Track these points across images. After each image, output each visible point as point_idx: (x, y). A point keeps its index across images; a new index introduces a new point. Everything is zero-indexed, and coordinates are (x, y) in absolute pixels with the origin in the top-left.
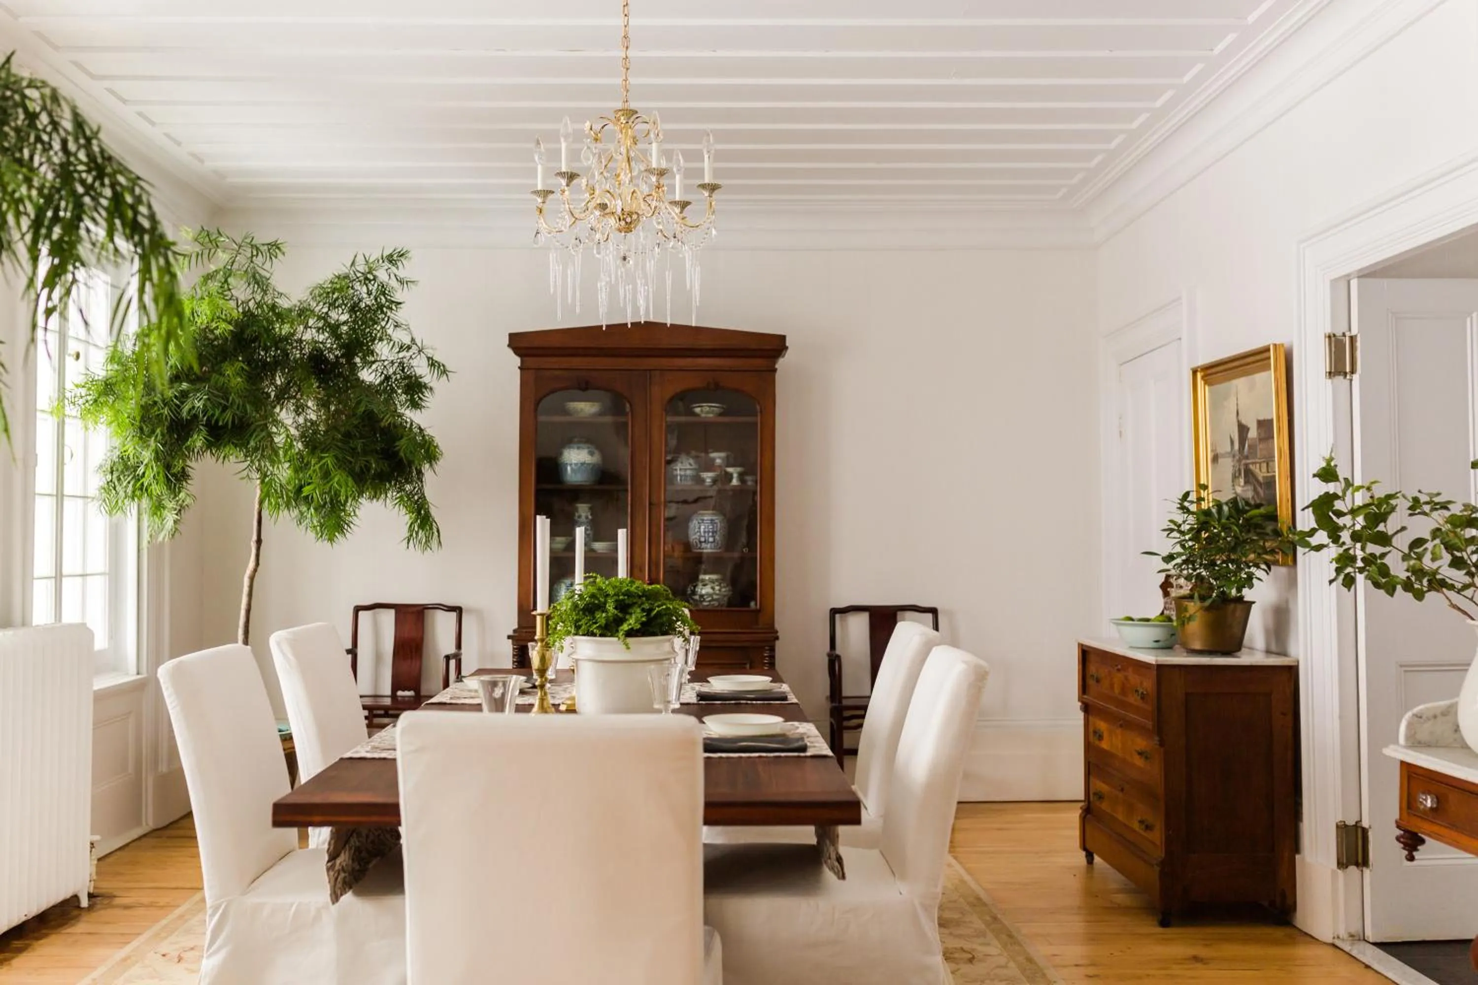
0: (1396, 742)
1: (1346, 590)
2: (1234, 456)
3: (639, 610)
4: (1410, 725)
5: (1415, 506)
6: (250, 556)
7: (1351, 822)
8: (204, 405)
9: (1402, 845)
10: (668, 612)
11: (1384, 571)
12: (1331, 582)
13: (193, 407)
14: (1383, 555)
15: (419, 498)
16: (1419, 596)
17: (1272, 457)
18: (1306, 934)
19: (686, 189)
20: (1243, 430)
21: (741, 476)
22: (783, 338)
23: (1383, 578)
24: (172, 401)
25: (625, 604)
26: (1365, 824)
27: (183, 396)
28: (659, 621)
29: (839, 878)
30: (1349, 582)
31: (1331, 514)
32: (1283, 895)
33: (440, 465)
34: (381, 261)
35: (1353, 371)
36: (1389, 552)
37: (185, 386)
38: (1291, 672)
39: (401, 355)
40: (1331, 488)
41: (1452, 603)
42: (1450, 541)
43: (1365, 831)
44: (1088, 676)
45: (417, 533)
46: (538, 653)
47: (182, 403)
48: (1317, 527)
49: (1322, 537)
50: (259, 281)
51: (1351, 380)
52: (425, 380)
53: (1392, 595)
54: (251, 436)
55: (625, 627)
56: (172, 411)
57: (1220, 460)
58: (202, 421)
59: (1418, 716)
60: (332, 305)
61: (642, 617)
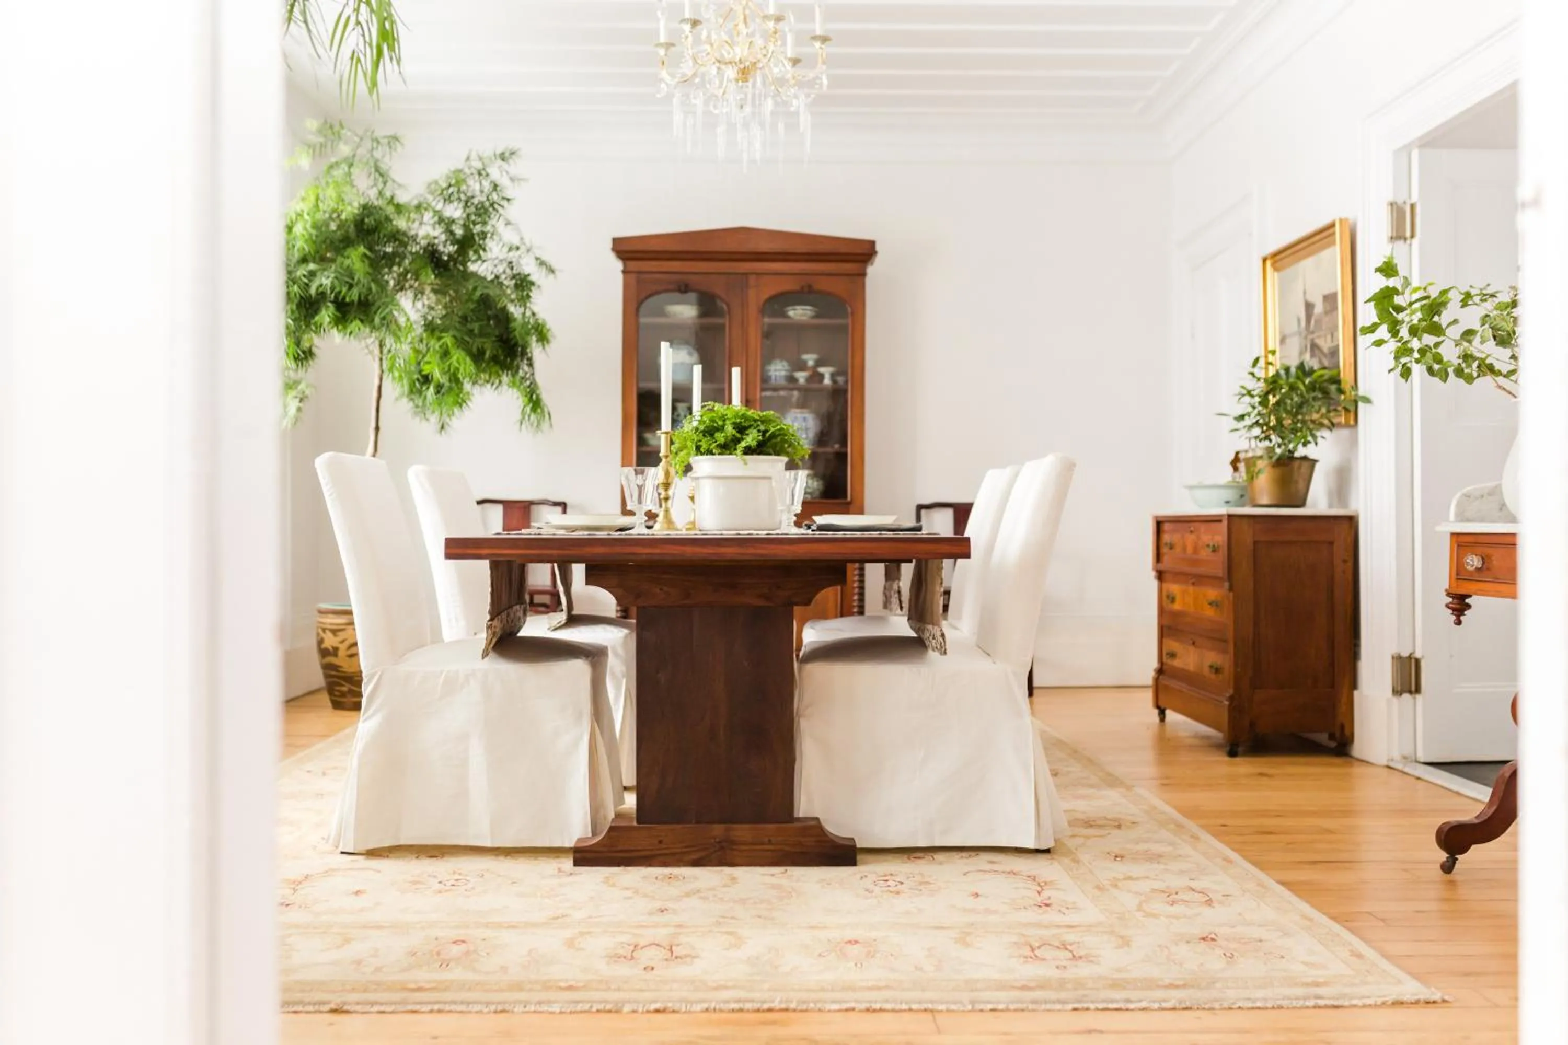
0: (1447, 520)
1: (1404, 380)
2: (1300, 334)
3: (755, 431)
4: (1459, 505)
5: (1466, 299)
6: (368, 444)
7: (1405, 654)
8: (332, 283)
9: (1450, 611)
10: (782, 432)
11: (1438, 359)
12: (1390, 371)
13: (321, 285)
14: (1437, 345)
15: (531, 383)
16: (1470, 379)
17: (1336, 327)
18: (1362, 761)
19: (798, 42)
20: (1309, 307)
21: (833, 376)
22: (872, 244)
23: (1437, 364)
24: (301, 279)
25: (742, 426)
26: (1418, 655)
27: (311, 276)
28: (774, 441)
29: (941, 654)
30: (1406, 373)
31: (1391, 310)
32: (1342, 727)
33: (552, 347)
34: (493, 158)
35: (1412, 236)
36: (1443, 342)
37: (312, 266)
38: (1351, 521)
39: (511, 254)
40: (1392, 282)
41: (1498, 385)
42: (1497, 324)
43: (1418, 662)
44: (1162, 545)
45: (529, 416)
46: (663, 468)
47: (310, 281)
48: (1379, 321)
49: (1383, 332)
50: (380, 173)
51: (1410, 245)
52: (533, 278)
53: (1445, 382)
54: (375, 313)
55: (743, 444)
56: (301, 290)
57: (1288, 341)
58: (330, 297)
59: (1467, 496)
60: (448, 200)
61: (759, 436)
